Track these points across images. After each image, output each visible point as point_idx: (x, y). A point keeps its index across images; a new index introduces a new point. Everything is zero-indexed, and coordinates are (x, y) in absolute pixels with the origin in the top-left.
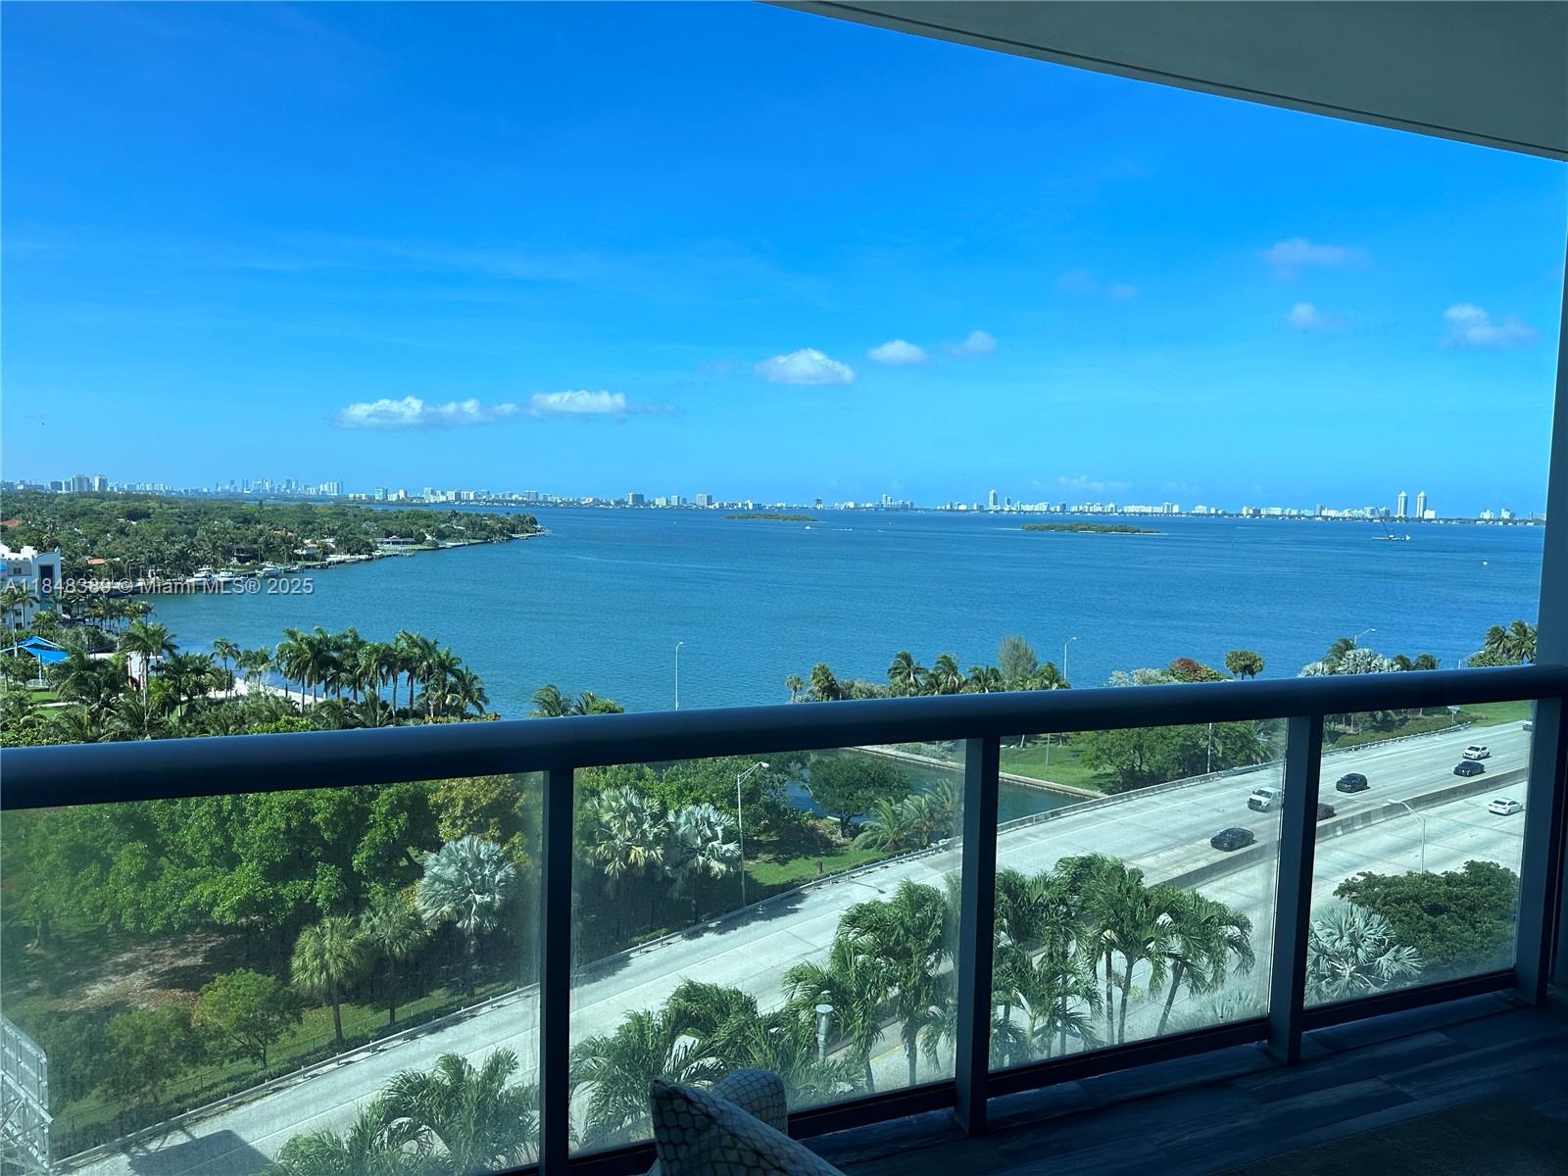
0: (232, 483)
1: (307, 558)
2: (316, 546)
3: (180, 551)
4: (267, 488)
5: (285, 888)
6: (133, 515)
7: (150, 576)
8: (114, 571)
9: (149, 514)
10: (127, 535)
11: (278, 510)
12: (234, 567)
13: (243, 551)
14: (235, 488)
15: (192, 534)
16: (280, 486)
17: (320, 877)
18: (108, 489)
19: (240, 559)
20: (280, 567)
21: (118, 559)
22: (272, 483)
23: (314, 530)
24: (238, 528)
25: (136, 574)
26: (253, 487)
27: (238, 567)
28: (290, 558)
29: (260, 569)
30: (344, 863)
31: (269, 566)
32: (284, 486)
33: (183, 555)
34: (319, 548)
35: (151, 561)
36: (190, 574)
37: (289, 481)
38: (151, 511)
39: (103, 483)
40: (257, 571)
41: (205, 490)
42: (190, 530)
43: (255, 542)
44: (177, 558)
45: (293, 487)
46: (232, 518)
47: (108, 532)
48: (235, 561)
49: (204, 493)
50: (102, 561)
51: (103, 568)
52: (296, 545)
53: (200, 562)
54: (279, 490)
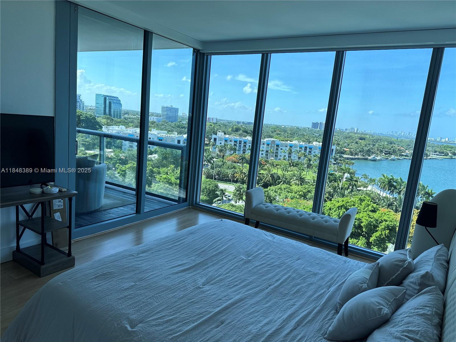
0: (392, 132)
1: (406, 156)
2: (409, 153)
3: (368, 149)
4: (402, 134)
5: (351, 240)
6: (361, 139)
7: (359, 155)
8: (350, 153)
9: (365, 139)
10: (358, 144)
11: (402, 141)
12: (383, 156)
13: (386, 151)
14: (393, 134)
15: (374, 145)
16: (406, 134)
17: (360, 240)
18: (359, 131)
19: (385, 154)
20: (396, 157)
21: (352, 150)
22: (404, 133)
23: (410, 148)
24: (388, 145)
25: (356, 154)
26: (398, 134)
27: (384, 156)
28: (400, 155)
29: (390, 157)
30: (368, 239)
31: (393, 157)
32: (408, 134)
33: (369, 151)
34: (410, 153)
35: (360, 151)
36: (369, 156)
37: (409, 133)
38: (366, 138)
39: (357, 129)
40: (389, 158)
41: (384, 134)
42: (374, 144)
43: (390, 149)
44: (367, 151)
45: (411, 135)
46: (387, 142)
47: (353, 142)
48: (384, 154)
49: (384, 135)
50: (348, 150)
51: (348, 152)
52: (402, 152)
53: (373, 153)
54: (406, 135)
